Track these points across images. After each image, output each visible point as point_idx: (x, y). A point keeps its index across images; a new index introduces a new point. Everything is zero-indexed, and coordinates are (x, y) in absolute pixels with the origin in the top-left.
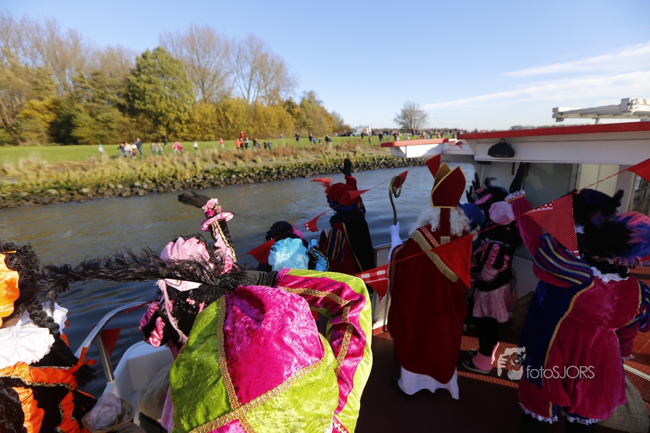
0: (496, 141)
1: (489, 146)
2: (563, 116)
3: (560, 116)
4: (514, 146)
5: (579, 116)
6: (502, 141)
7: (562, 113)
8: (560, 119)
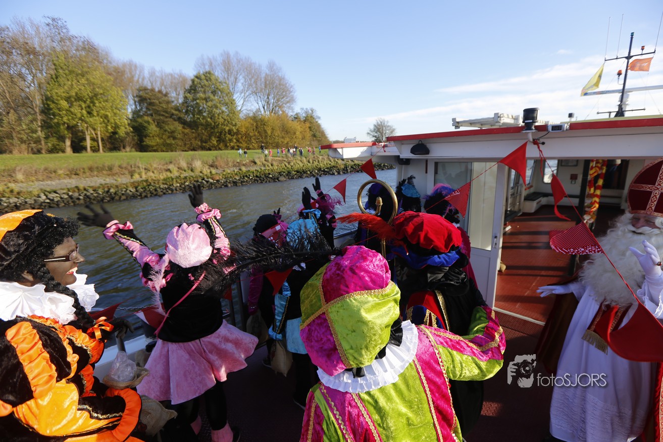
0: (415, 142)
1: (412, 146)
2: (460, 125)
3: (457, 125)
4: (428, 146)
5: (470, 125)
6: (420, 142)
7: (458, 123)
8: (457, 126)
